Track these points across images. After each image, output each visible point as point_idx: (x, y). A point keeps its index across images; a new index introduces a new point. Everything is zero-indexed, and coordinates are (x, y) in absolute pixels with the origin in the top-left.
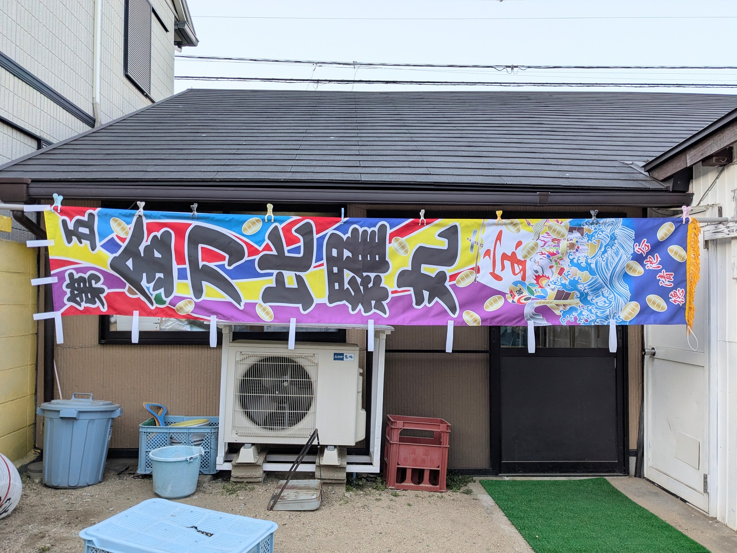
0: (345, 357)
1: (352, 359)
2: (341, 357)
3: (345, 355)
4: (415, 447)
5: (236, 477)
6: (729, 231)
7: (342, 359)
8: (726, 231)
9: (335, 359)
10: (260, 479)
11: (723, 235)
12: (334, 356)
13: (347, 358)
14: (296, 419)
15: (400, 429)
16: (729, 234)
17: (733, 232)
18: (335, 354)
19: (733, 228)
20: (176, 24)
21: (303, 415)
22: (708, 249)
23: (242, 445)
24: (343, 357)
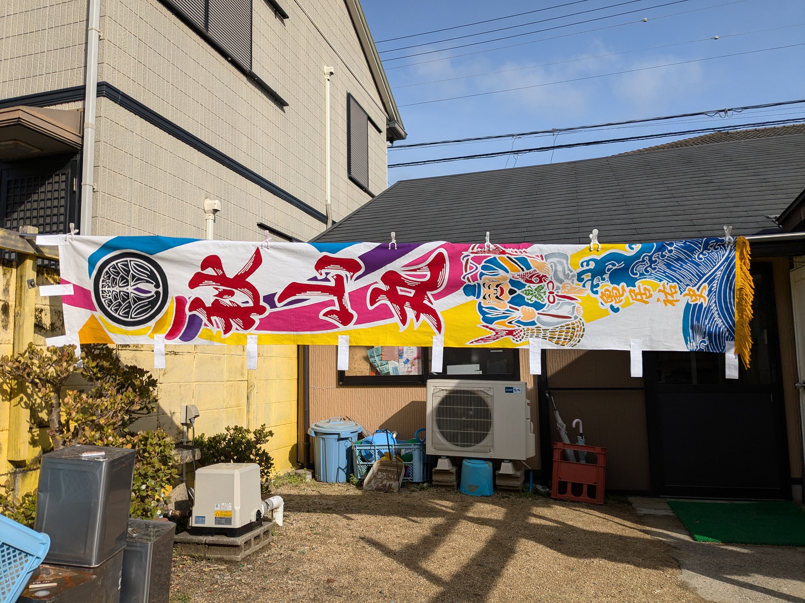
0: (514, 390)
1: (520, 392)
2: (511, 390)
5: (437, 481)
10: (454, 483)
14: (480, 438)
20: (388, 124)
21: (484, 436)
23: (440, 457)
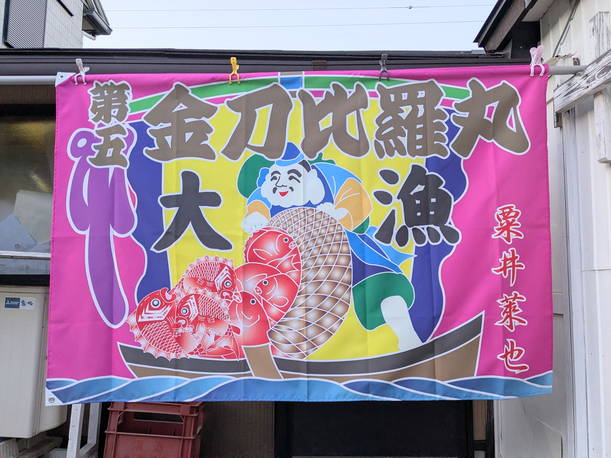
1: (33, 307)
3: (21, 300)
4: (142, 439)
6: (587, 82)
7: (17, 306)
8: (584, 83)
9: (7, 306)
11: (579, 93)
12: (6, 302)
13: (24, 304)
15: (120, 412)
16: (588, 87)
17: (594, 79)
18: (7, 299)
19: (593, 74)
22: (561, 127)
24: (19, 304)
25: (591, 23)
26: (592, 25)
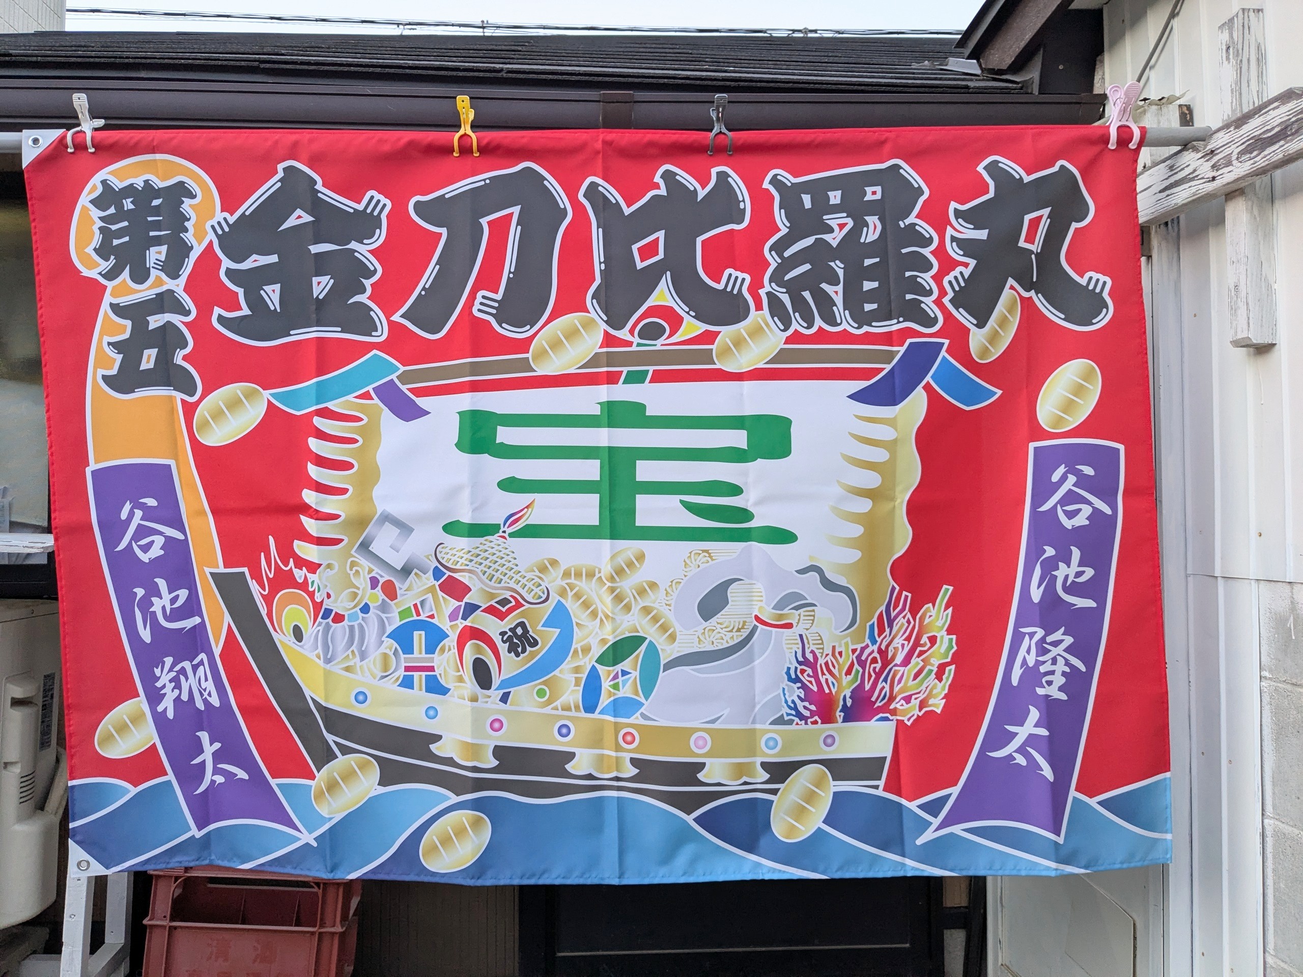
4: (227, 935)
6: (1213, 167)
11: (1194, 190)
15: (177, 878)
16: (1214, 179)
17: (1229, 164)
19: (1227, 152)
22: (1149, 257)
25: (1222, 32)
26: (1225, 36)
